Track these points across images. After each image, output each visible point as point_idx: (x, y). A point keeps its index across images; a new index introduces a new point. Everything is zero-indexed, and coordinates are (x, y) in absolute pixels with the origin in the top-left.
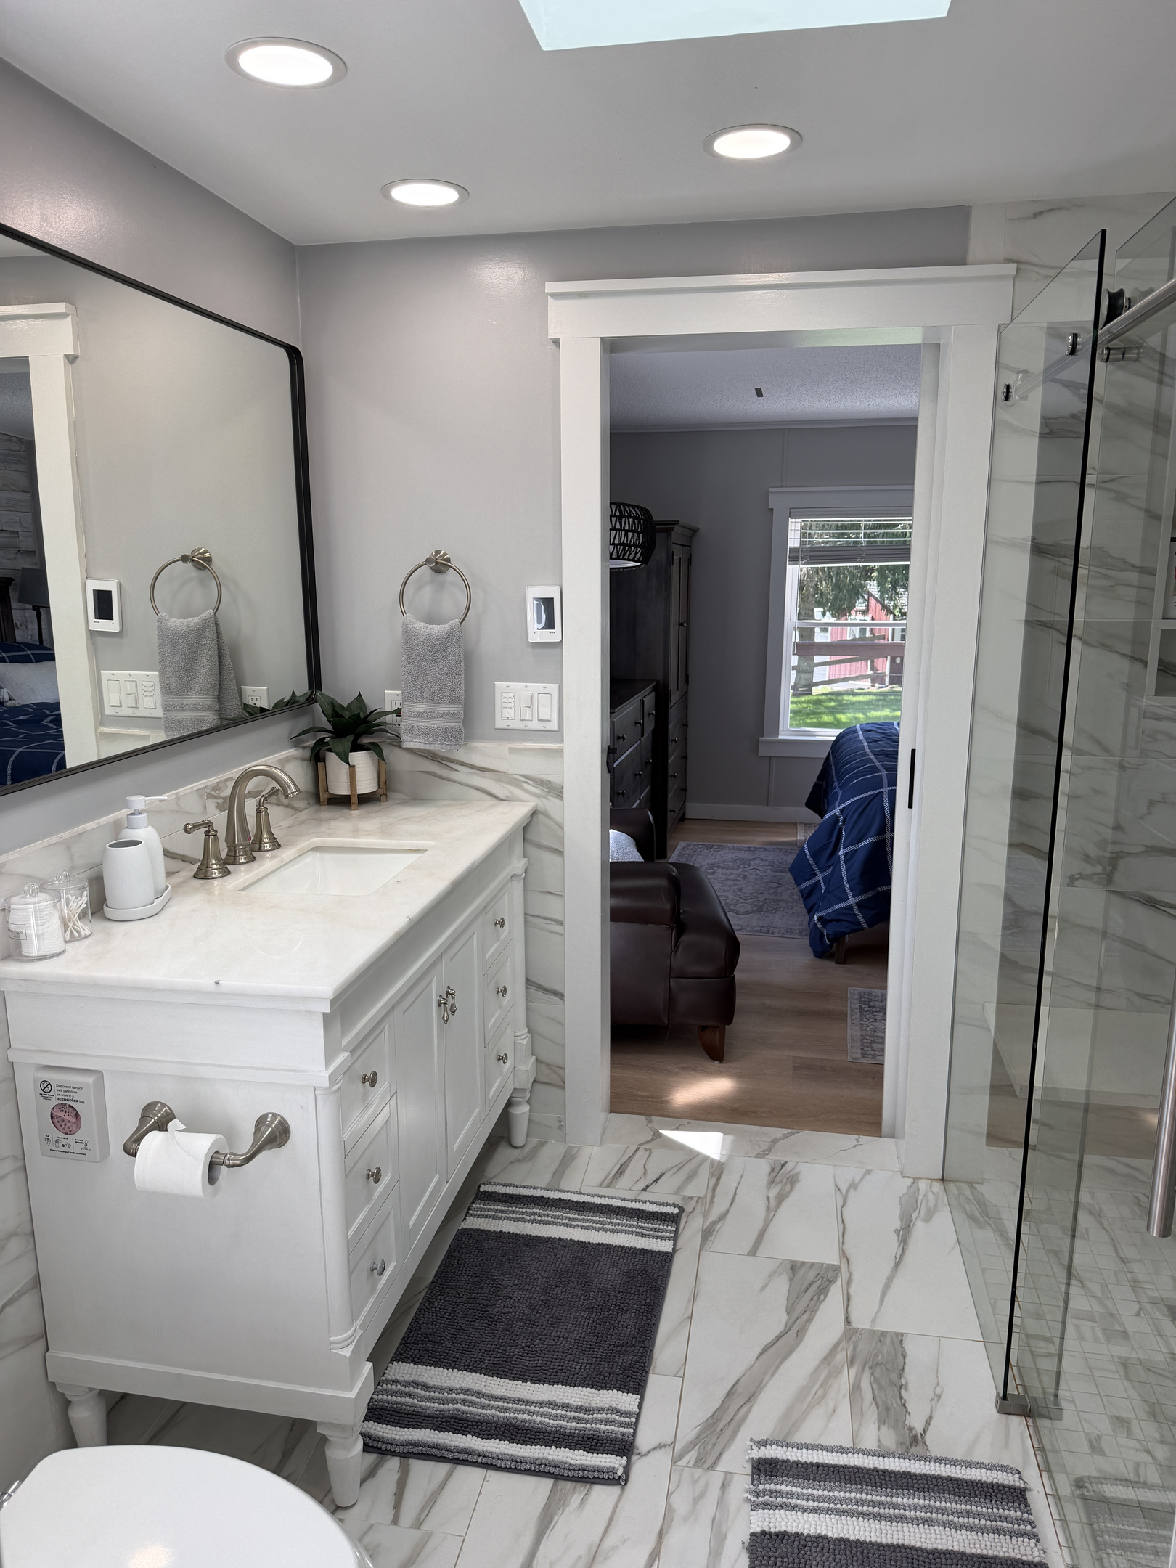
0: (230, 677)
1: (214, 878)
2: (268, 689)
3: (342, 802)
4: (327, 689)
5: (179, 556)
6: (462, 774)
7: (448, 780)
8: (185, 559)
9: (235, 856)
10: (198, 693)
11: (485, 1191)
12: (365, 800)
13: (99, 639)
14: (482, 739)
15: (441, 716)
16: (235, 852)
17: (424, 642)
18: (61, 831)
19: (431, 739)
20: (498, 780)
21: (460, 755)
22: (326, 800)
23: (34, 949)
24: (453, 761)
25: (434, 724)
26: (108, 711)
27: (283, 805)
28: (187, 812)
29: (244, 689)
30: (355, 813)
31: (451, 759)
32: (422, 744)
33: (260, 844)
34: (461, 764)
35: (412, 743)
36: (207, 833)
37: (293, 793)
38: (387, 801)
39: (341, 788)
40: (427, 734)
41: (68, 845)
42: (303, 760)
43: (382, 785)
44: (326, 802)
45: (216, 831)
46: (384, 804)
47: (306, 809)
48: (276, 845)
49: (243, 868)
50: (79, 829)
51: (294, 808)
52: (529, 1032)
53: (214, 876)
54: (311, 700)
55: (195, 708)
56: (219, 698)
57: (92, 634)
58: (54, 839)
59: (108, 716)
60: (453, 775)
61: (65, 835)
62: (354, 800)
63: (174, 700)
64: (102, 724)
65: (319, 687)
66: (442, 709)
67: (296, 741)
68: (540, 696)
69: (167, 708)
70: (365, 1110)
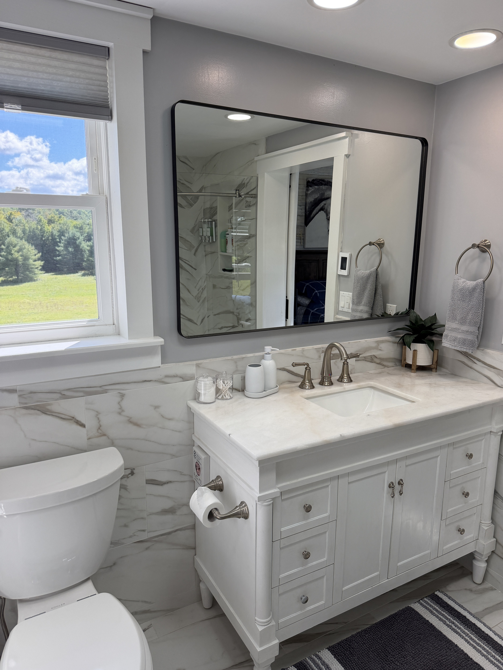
0: (379, 298)
1: (307, 389)
2: (397, 306)
3: (408, 366)
4: (417, 310)
5: (368, 243)
6: (478, 366)
7: (471, 368)
8: (370, 244)
9: (323, 382)
10: (364, 305)
11: (436, 595)
12: (422, 369)
13: (341, 278)
14: (494, 349)
15: (463, 332)
16: (324, 380)
17: (461, 290)
18: (234, 355)
19: (456, 344)
20: (498, 375)
21: (479, 354)
22: (405, 365)
23: (202, 399)
24: (475, 358)
25: (459, 336)
26: (340, 309)
27: (375, 362)
28: (307, 357)
29: (388, 305)
30: (413, 374)
31: (474, 357)
32: (451, 346)
33: (342, 379)
34: (479, 360)
35: (446, 344)
36: (306, 368)
37: (344, 358)
38: (436, 372)
39: (410, 361)
40: (454, 340)
41: (235, 362)
42: (394, 343)
43: (434, 363)
44: (405, 366)
45: (309, 368)
46: (434, 373)
47: (393, 367)
48: (350, 381)
49: (326, 387)
50: (244, 356)
51: (383, 365)
52: (492, 523)
53: (307, 388)
54: (407, 313)
55: (361, 311)
56: (372, 308)
57: (339, 276)
58: (229, 358)
59: (340, 311)
60: (474, 366)
61: (235, 357)
62: (413, 367)
63: (355, 307)
64: (337, 314)
65: (413, 309)
66: (465, 328)
67: (393, 333)
69: (353, 310)
70: (304, 521)
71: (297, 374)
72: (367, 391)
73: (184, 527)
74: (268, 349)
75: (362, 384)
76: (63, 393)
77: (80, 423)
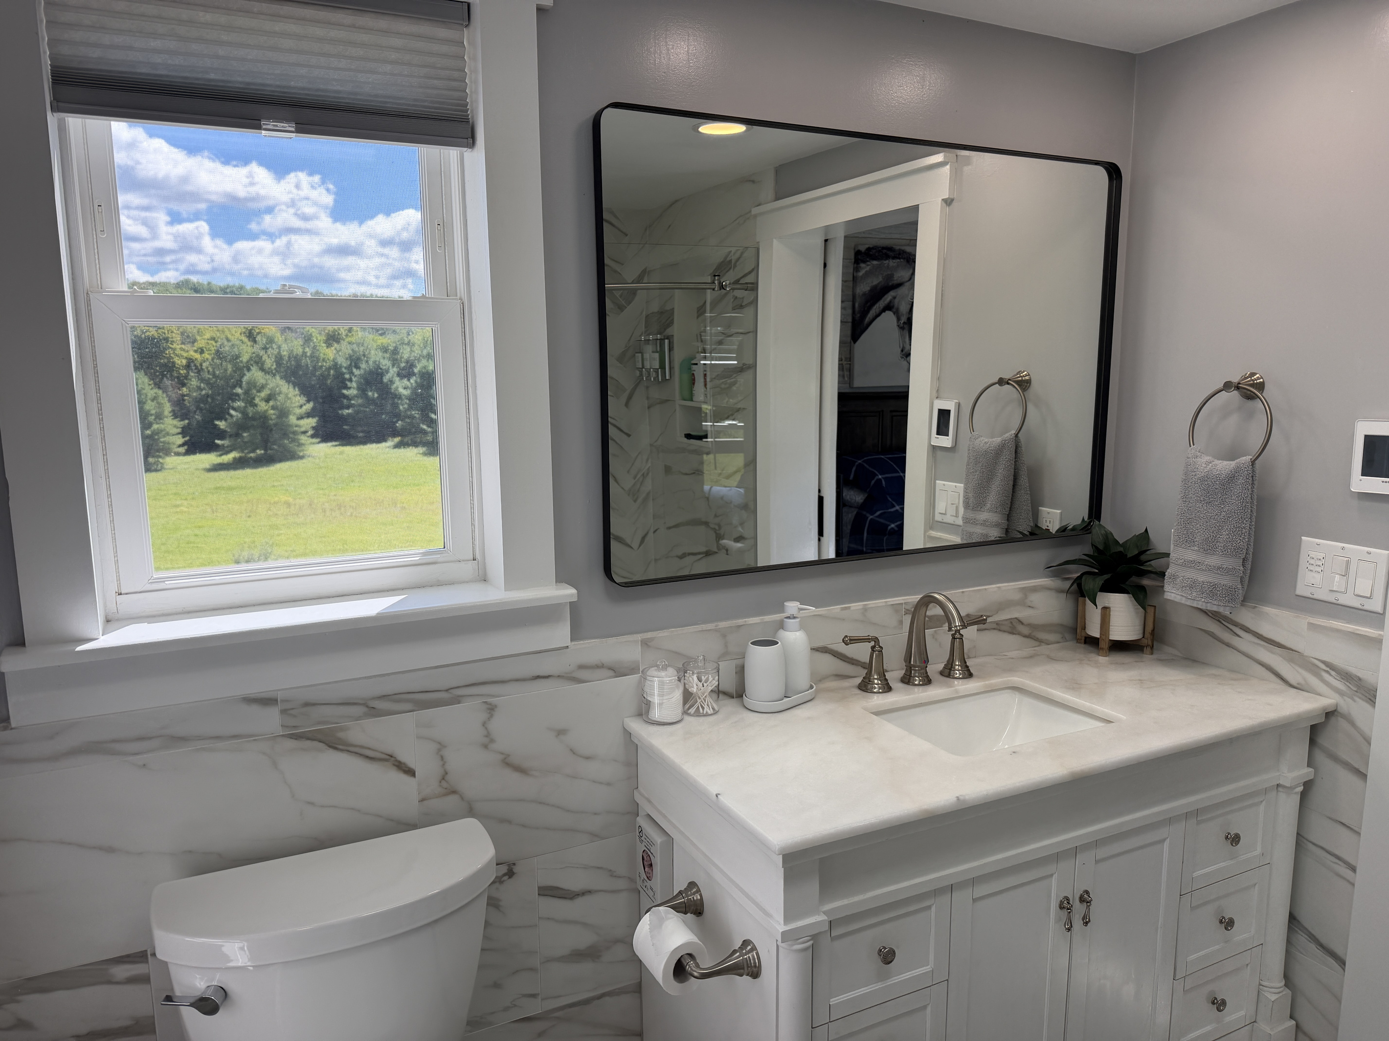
0: (1023, 496)
1: (875, 693)
2: (1061, 513)
3: (1092, 642)
4: (1106, 520)
5: (996, 380)
6: (1245, 642)
7: (1228, 645)
8: (1001, 382)
9: (910, 676)
10: (990, 511)
12: (1120, 647)
13: (939, 453)
14: (1278, 604)
15: (1210, 569)
16: (911, 672)
17: (1203, 480)
18: (721, 620)
19: (1194, 594)
20: (1291, 661)
21: (1245, 617)
22: (1083, 638)
23: (656, 714)
24: (1236, 624)
25: (1202, 578)
26: (938, 518)
27: (1019, 634)
28: (875, 624)
29: (1041, 510)
30: (1102, 659)
31: (1235, 621)
32: (1184, 598)
33: (950, 670)
34: (1247, 630)
35: (1173, 595)
36: (873, 648)
37: (956, 626)
38: (1152, 654)
39: (1094, 631)
40: (1191, 587)
41: (723, 634)
42: (1060, 591)
43: (1147, 635)
44: (1083, 641)
45: (882, 648)
46: (1147, 657)
47: (1058, 642)
48: (968, 674)
49: (916, 689)
50: (740, 622)
51: (1037, 640)
52: (1286, 985)
53: (875, 690)
54: (1086, 528)
55: (984, 523)
56: (1009, 517)
57: (934, 449)
58: (710, 626)
59: (937, 522)
60: (1235, 641)
61: (723, 625)
62: (1104, 645)
63: (971, 515)
64: (931, 528)
65: (1099, 519)
66: (1214, 560)
67: (1057, 570)
68: (1361, 563)
69: (966, 520)
70: (879, 983)
71: (852, 659)
72: (1006, 697)
73: (619, 989)
74: (792, 607)
75: (995, 681)
76: (372, 704)
77: (405, 769)
